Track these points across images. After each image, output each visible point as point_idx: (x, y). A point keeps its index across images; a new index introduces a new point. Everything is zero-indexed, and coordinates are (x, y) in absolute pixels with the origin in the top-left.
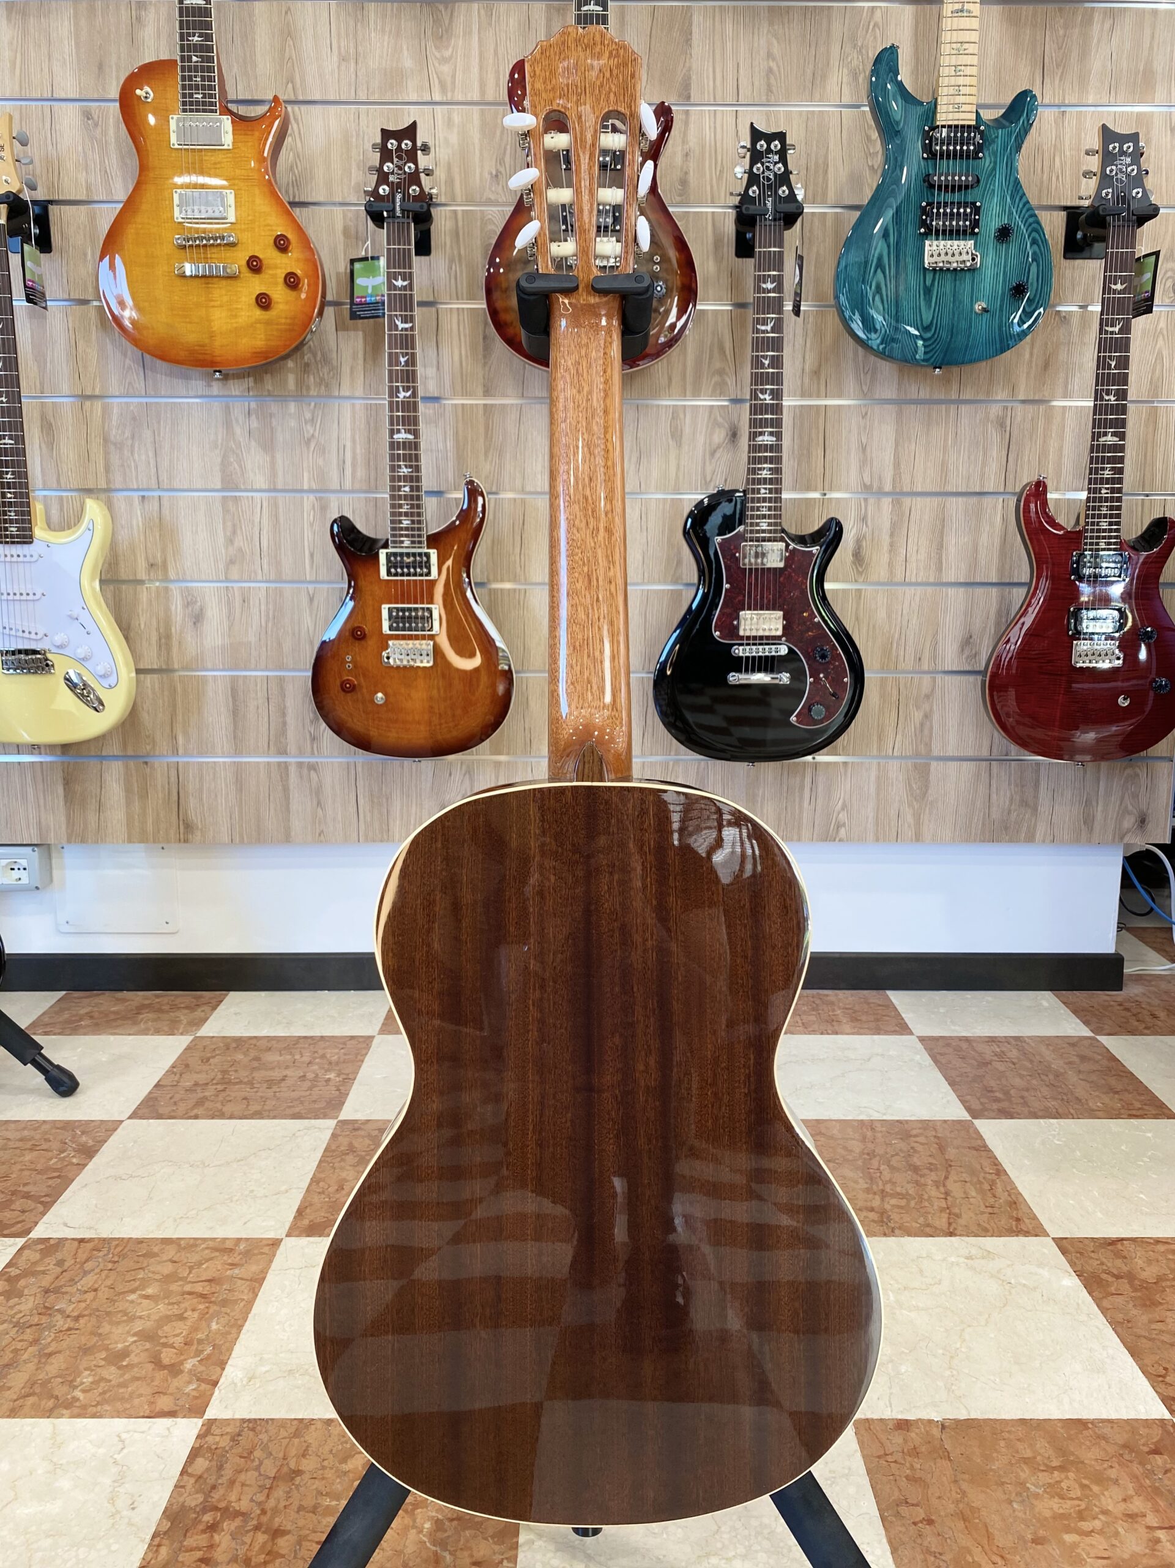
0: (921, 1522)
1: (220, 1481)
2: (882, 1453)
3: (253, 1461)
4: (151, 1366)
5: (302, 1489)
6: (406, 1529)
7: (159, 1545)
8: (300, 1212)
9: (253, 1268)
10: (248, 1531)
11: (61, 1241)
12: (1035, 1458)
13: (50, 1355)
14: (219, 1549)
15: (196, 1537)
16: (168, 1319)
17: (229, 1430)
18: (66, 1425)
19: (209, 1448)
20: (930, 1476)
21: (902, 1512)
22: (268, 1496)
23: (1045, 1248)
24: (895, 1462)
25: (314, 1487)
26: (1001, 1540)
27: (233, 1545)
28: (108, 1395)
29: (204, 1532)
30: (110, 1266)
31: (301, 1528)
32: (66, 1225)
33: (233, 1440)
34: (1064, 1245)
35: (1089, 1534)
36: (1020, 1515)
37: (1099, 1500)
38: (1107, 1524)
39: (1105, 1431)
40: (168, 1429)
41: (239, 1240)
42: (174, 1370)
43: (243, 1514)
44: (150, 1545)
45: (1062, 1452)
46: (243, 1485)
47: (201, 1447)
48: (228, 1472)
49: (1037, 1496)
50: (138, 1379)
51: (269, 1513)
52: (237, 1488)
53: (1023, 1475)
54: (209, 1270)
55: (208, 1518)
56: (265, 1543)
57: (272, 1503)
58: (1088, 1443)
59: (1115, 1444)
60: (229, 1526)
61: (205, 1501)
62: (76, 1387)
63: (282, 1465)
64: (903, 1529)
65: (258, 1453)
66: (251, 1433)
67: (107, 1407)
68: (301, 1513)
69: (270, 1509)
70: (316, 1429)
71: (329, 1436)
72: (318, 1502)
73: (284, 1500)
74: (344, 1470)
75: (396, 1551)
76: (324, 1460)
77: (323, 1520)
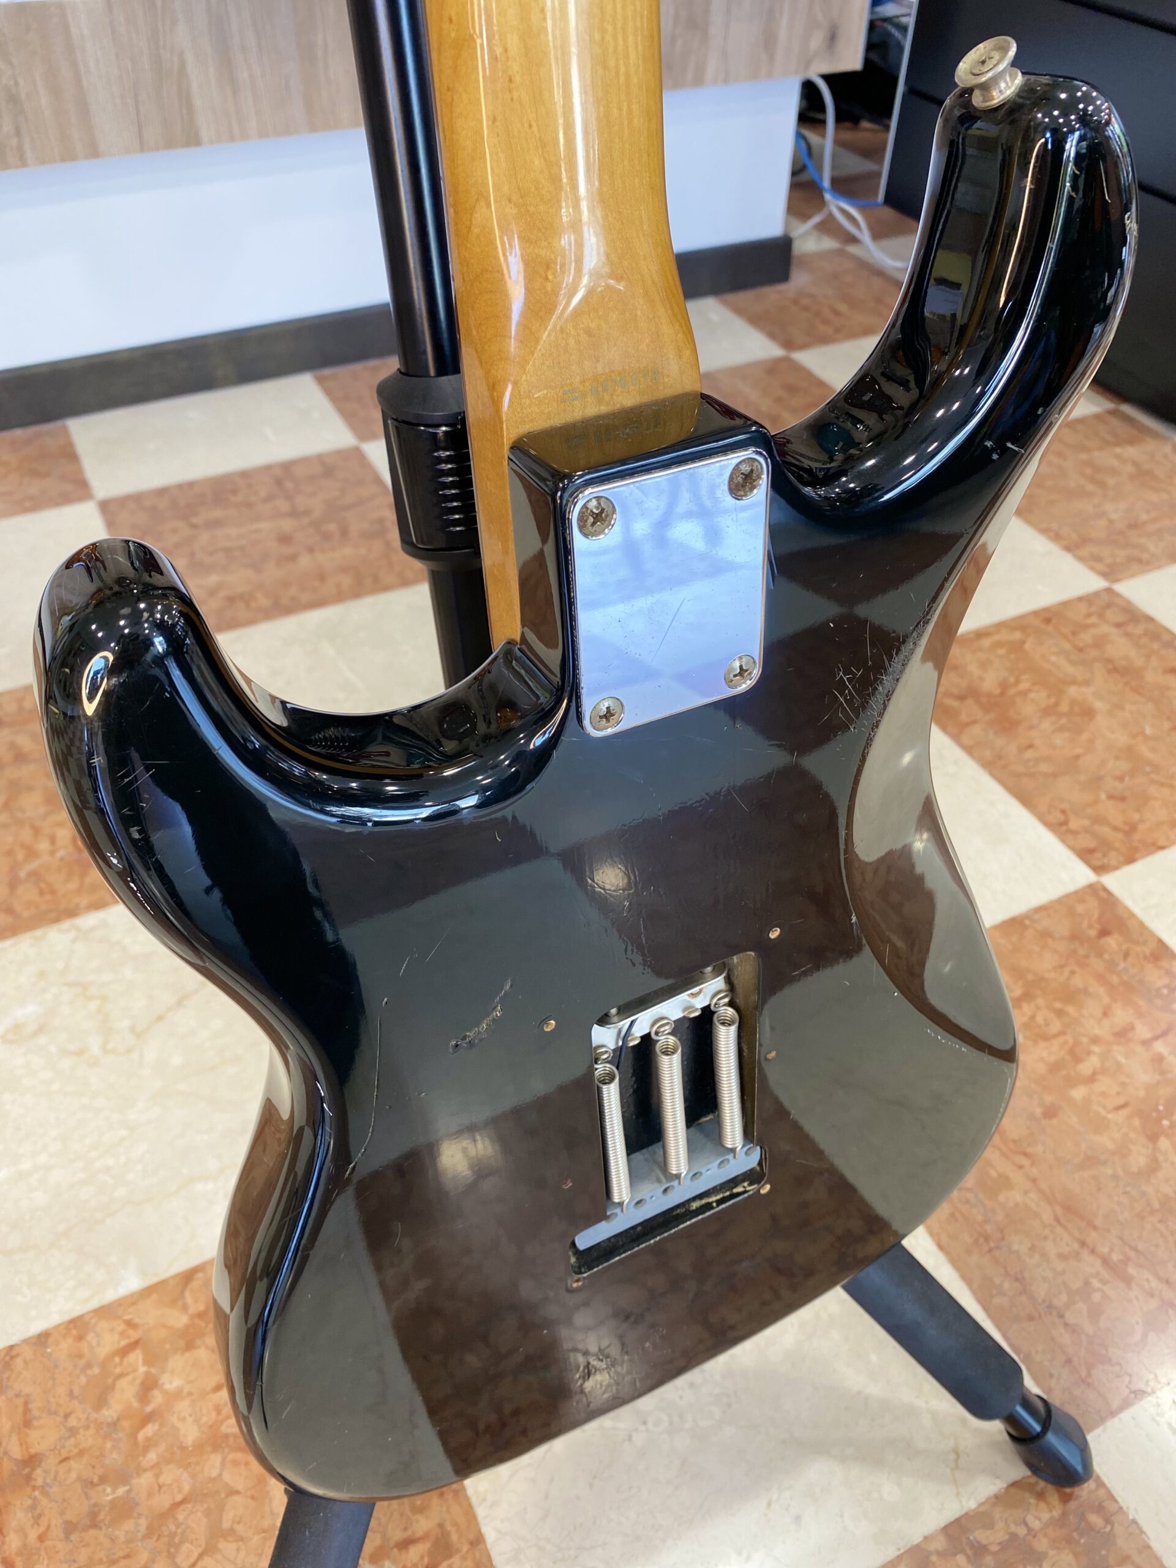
35: (1093, 1078)
37: (1082, 1026)
38: (1103, 1056)
58: (1036, 948)
59: (1063, 938)
68: (74, 1537)
69: (16, 1554)
70: (26, 1362)
71: (56, 1366)
72: (93, 1501)
73: (32, 1526)
74: (110, 1420)
75: (264, 1531)
76: (66, 1416)
77: (117, 1532)
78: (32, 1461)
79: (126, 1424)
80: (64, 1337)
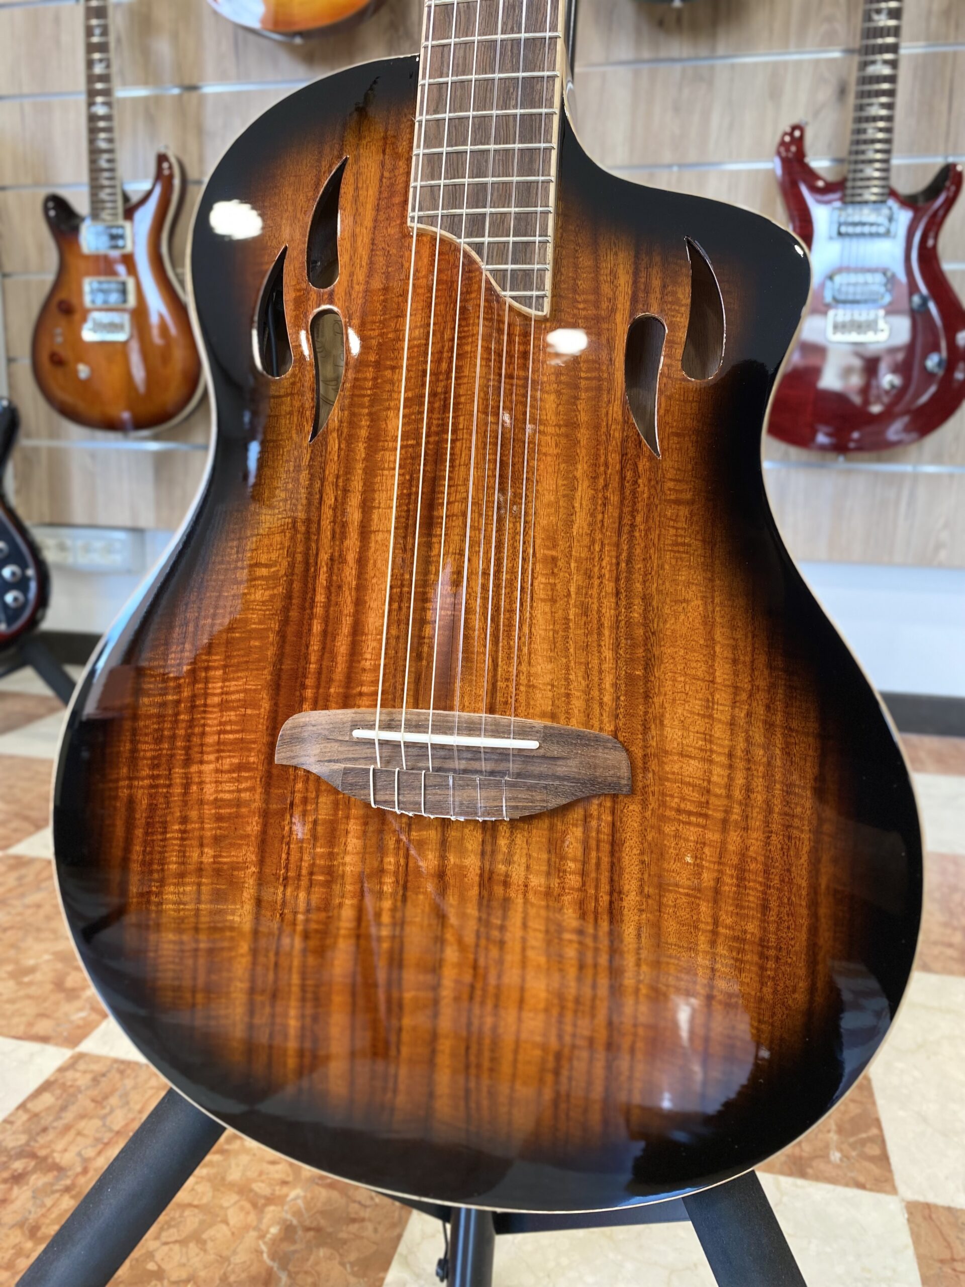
1: (55, 1124)
3: (103, 1108)
4: (50, 987)
6: (247, 1228)
10: (53, 1192)
11: (32, 860)
14: (11, 1208)
17: (96, 1067)
19: (64, 1084)
22: (99, 1153)
27: (29, 1205)
29: (5, 1181)
33: (94, 1079)
40: (32, 1055)
42: (72, 994)
43: (59, 1169)
47: (56, 1081)
48: (68, 1116)
50: (29, 997)
52: (70, 1135)
55: (18, 1165)
60: (37, 1180)
61: (27, 1144)
65: (114, 1101)
66: (117, 1076)
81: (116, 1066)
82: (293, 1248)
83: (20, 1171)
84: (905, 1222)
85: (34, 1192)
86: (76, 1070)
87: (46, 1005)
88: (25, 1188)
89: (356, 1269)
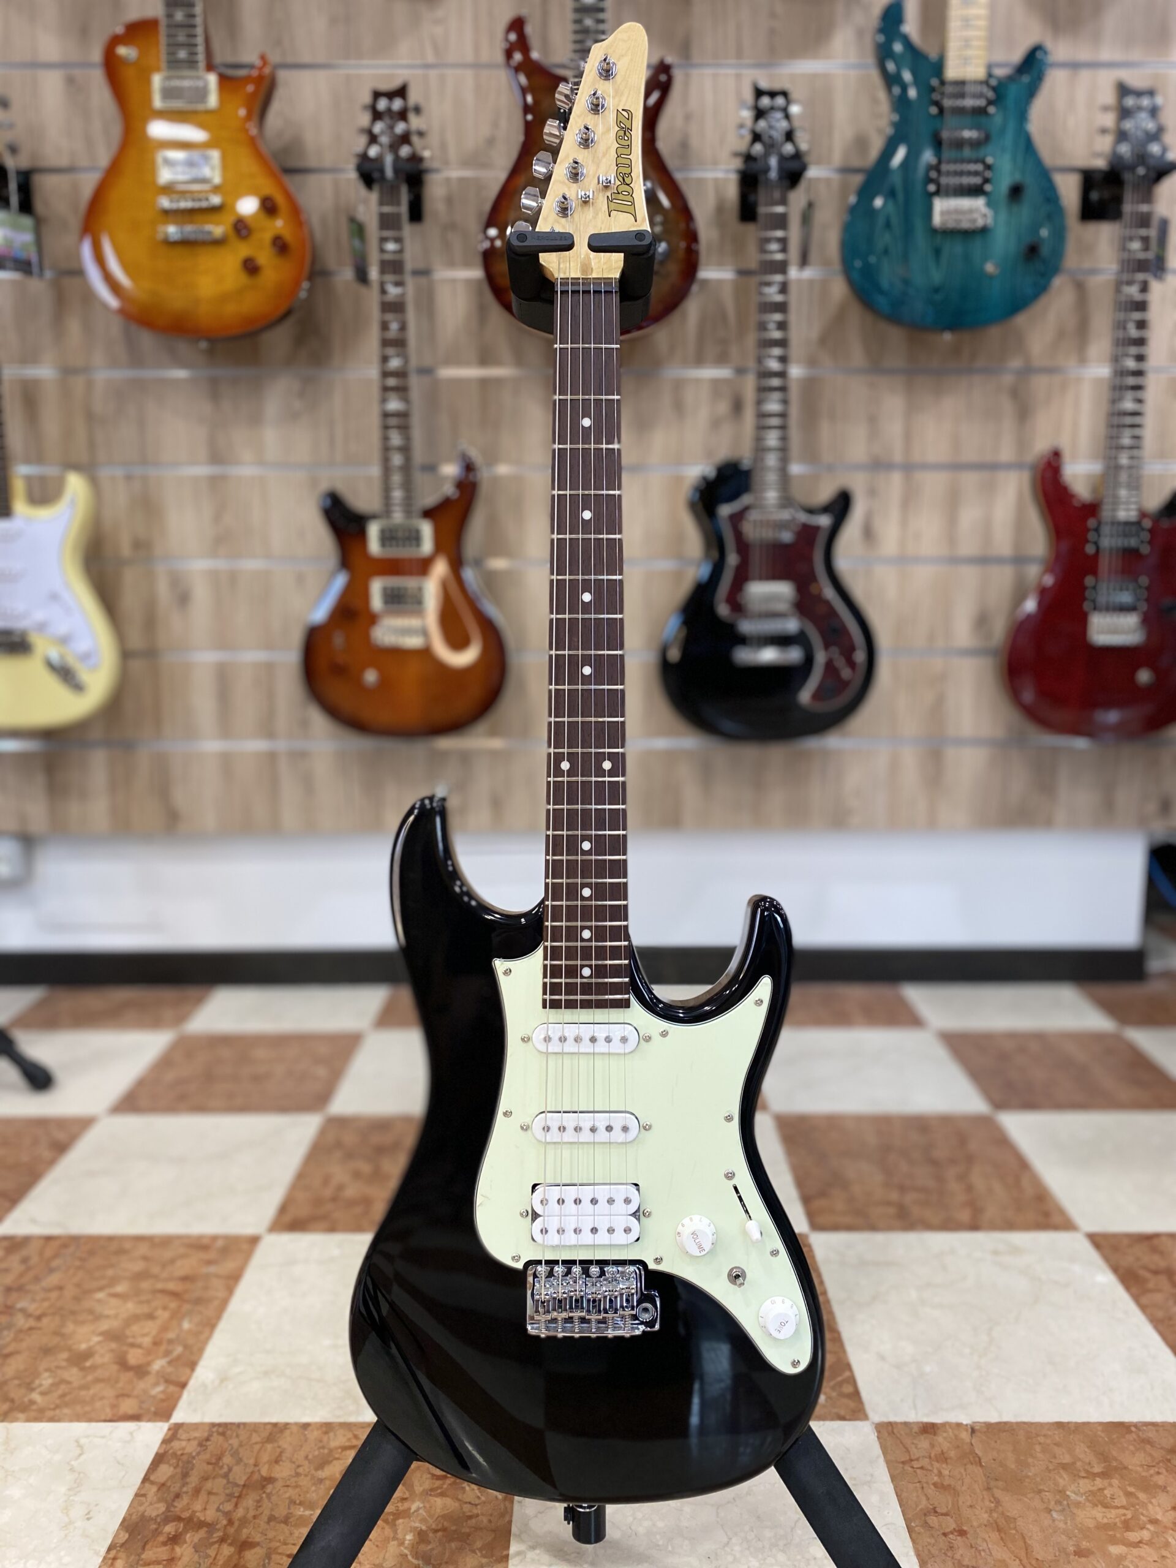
0: (952, 1533)
1: (185, 1489)
2: (908, 1458)
3: (221, 1468)
4: (115, 1367)
5: (274, 1498)
6: (386, 1540)
7: (115, 1559)
8: (283, 1209)
9: (229, 1266)
10: (215, 1543)
11: (26, 1240)
12: (1074, 1463)
13: (7, 1356)
14: (180, 1563)
15: (155, 1550)
16: (136, 1318)
17: (197, 1434)
18: (20, 1429)
19: (174, 1454)
20: (960, 1482)
21: (930, 1522)
22: (236, 1505)
23: (1075, 1243)
24: (922, 1468)
25: (287, 1495)
26: (1039, 1552)
27: (196, 1557)
28: (67, 1398)
29: (164, 1544)
30: (77, 1263)
31: (271, 1540)
32: (33, 1221)
33: (200, 1445)
34: (1098, 1241)
35: (1138, 1544)
36: (1062, 1525)
37: (1147, 1510)
38: (1155, 1534)
39: (1150, 1435)
40: (131, 1434)
41: (215, 1238)
42: (141, 1371)
43: (210, 1526)
44: (105, 1558)
45: (1104, 1457)
46: (210, 1493)
47: (166, 1452)
48: (193, 1480)
49: (1078, 1504)
50: (101, 1381)
51: (236, 1524)
52: (203, 1496)
53: (1061, 1481)
54: (183, 1267)
55: (169, 1529)
56: (230, 1557)
57: (240, 1513)
58: (1132, 1448)
59: (1162, 1448)
60: (192, 1537)
61: (168, 1510)
62: (32, 1390)
63: (252, 1473)
64: (933, 1541)
65: (227, 1460)
66: (221, 1438)
67: (66, 1411)
68: (272, 1524)
69: (238, 1520)
70: (292, 1433)
71: (306, 1441)
72: (290, 1511)
73: (254, 1509)
74: (320, 1477)
75: (374, 1565)
76: (299, 1466)
77: (295, 1531)
78: (270, 1480)
79: (328, 1483)
80: (318, 1429)
81: (215, 1429)
82: (430, 1547)
83: (173, 1533)
84: (876, 1439)
85: (194, 1547)
86: (179, 1440)
87: (120, 1385)
88: (185, 1546)
89: (484, 1552)
